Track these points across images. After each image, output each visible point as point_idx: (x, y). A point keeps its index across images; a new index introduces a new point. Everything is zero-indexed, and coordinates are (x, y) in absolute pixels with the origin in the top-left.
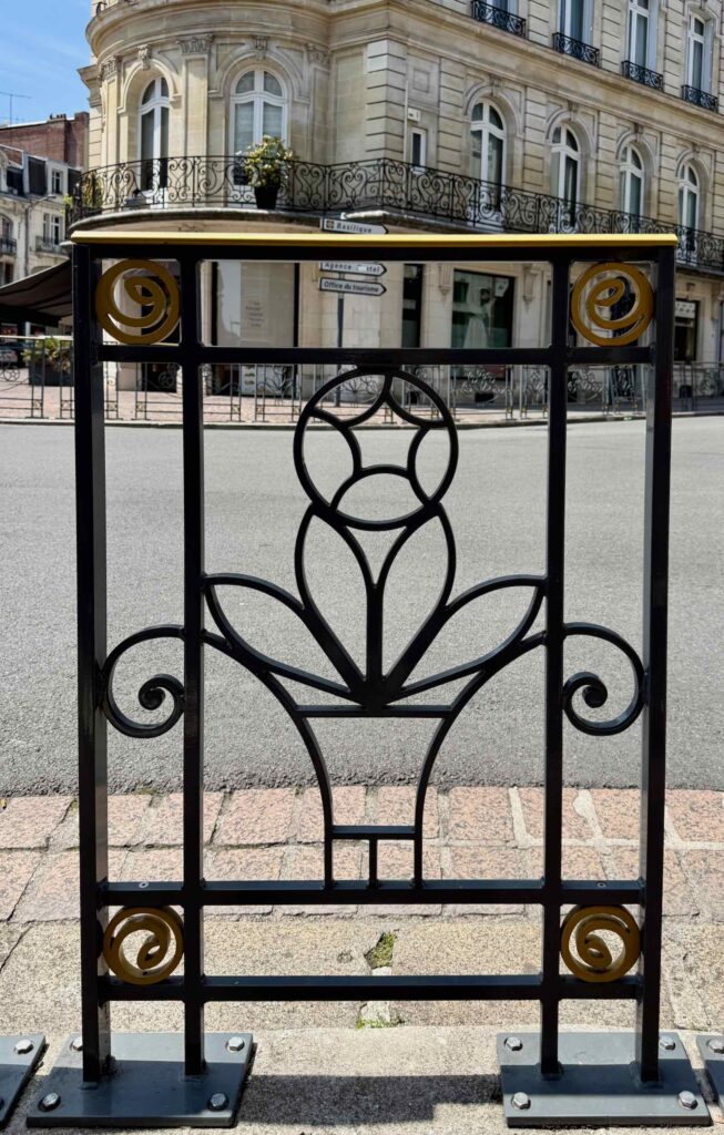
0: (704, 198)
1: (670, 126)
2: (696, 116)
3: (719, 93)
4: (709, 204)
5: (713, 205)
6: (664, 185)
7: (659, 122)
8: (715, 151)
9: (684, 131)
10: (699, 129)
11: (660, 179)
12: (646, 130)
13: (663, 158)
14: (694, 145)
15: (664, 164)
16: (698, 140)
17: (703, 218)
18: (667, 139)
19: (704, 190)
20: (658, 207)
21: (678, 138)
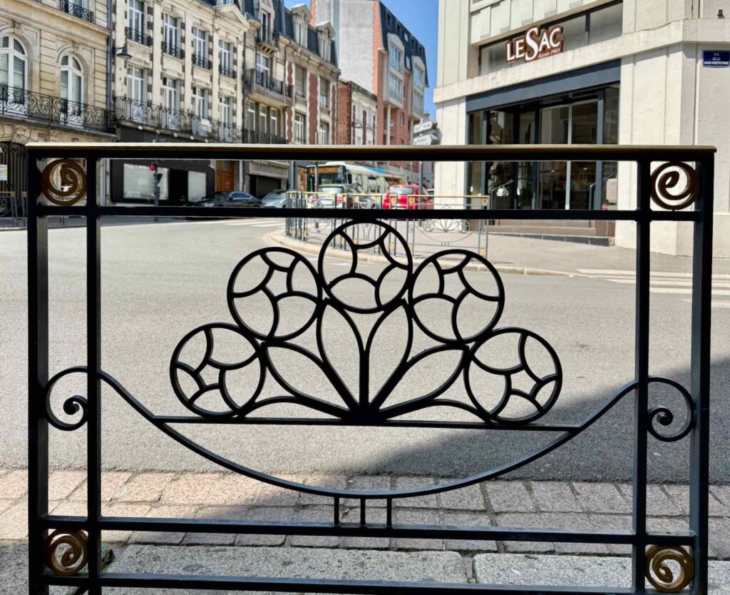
0: (86, 80)
1: (48, 26)
2: (72, 22)
3: (96, 9)
4: (91, 85)
5: (95, 86)
6: (44, 68)
7: (36, 22)
8: (95, 49)
9: (62, 31)
10: (77, 32)
11: (40, 63)
12: (23, 27)
13: (42, 48)
14: (74, 42)
15: (43, 52)
16: (77, 40)
17: (86, 94)
18: (46, 35)
19: (86, 74)
20: (40, 83)
21: (57, 36)
